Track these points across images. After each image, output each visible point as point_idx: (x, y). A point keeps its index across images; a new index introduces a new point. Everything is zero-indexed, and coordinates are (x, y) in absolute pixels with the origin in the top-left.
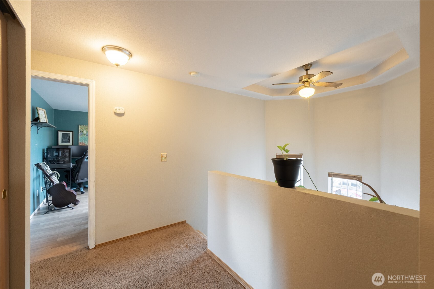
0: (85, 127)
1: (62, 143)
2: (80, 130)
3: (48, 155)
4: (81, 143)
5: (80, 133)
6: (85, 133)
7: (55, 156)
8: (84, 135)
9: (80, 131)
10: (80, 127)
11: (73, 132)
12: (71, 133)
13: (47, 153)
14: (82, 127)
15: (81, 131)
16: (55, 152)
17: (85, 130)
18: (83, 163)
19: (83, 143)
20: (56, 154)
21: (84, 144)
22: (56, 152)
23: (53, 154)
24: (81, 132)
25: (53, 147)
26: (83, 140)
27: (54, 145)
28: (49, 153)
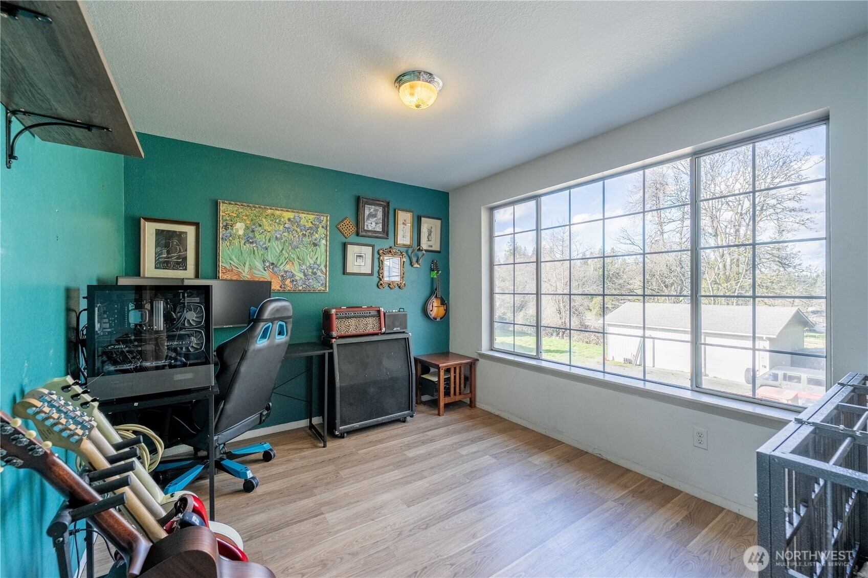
0: (241, 210)
1: (156, 268)
2: (224, 221)
3: (97, 326)
4: (227, 271)
5: (222, 232)
6: (241, 232)
7: (132, 326)
8: (236, 242)
9: (225, 224)
10: (222, 207)
11: (197, 225)
12: (190, 231)
13: (90, 310)
14: (230, 207)
15: (227, 224)
16: (131, 306)
17: (242, 220)
18: (249, 354)
19: (232, 271)
20: (134, 317)
21: (239, 273)
22: (136, 308)
23: (123, 316)
24: (226, 227)
25: (122, 282)
26: (234, 257)
27: (127, 275)
28: (105, 312)
